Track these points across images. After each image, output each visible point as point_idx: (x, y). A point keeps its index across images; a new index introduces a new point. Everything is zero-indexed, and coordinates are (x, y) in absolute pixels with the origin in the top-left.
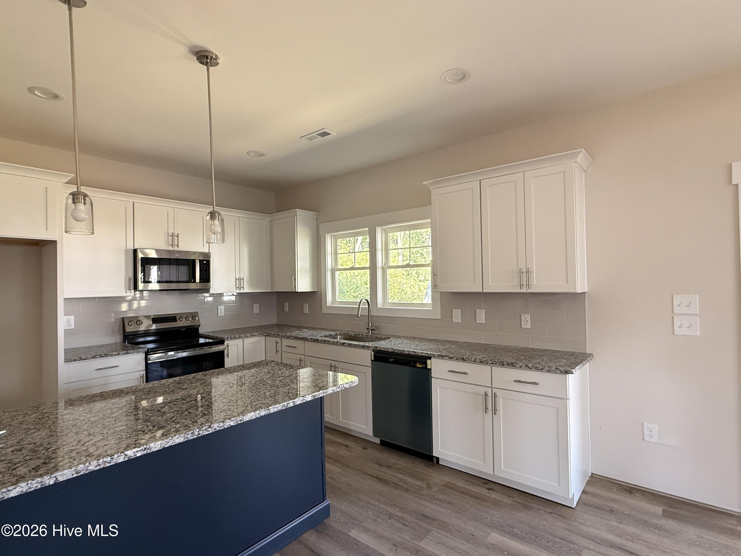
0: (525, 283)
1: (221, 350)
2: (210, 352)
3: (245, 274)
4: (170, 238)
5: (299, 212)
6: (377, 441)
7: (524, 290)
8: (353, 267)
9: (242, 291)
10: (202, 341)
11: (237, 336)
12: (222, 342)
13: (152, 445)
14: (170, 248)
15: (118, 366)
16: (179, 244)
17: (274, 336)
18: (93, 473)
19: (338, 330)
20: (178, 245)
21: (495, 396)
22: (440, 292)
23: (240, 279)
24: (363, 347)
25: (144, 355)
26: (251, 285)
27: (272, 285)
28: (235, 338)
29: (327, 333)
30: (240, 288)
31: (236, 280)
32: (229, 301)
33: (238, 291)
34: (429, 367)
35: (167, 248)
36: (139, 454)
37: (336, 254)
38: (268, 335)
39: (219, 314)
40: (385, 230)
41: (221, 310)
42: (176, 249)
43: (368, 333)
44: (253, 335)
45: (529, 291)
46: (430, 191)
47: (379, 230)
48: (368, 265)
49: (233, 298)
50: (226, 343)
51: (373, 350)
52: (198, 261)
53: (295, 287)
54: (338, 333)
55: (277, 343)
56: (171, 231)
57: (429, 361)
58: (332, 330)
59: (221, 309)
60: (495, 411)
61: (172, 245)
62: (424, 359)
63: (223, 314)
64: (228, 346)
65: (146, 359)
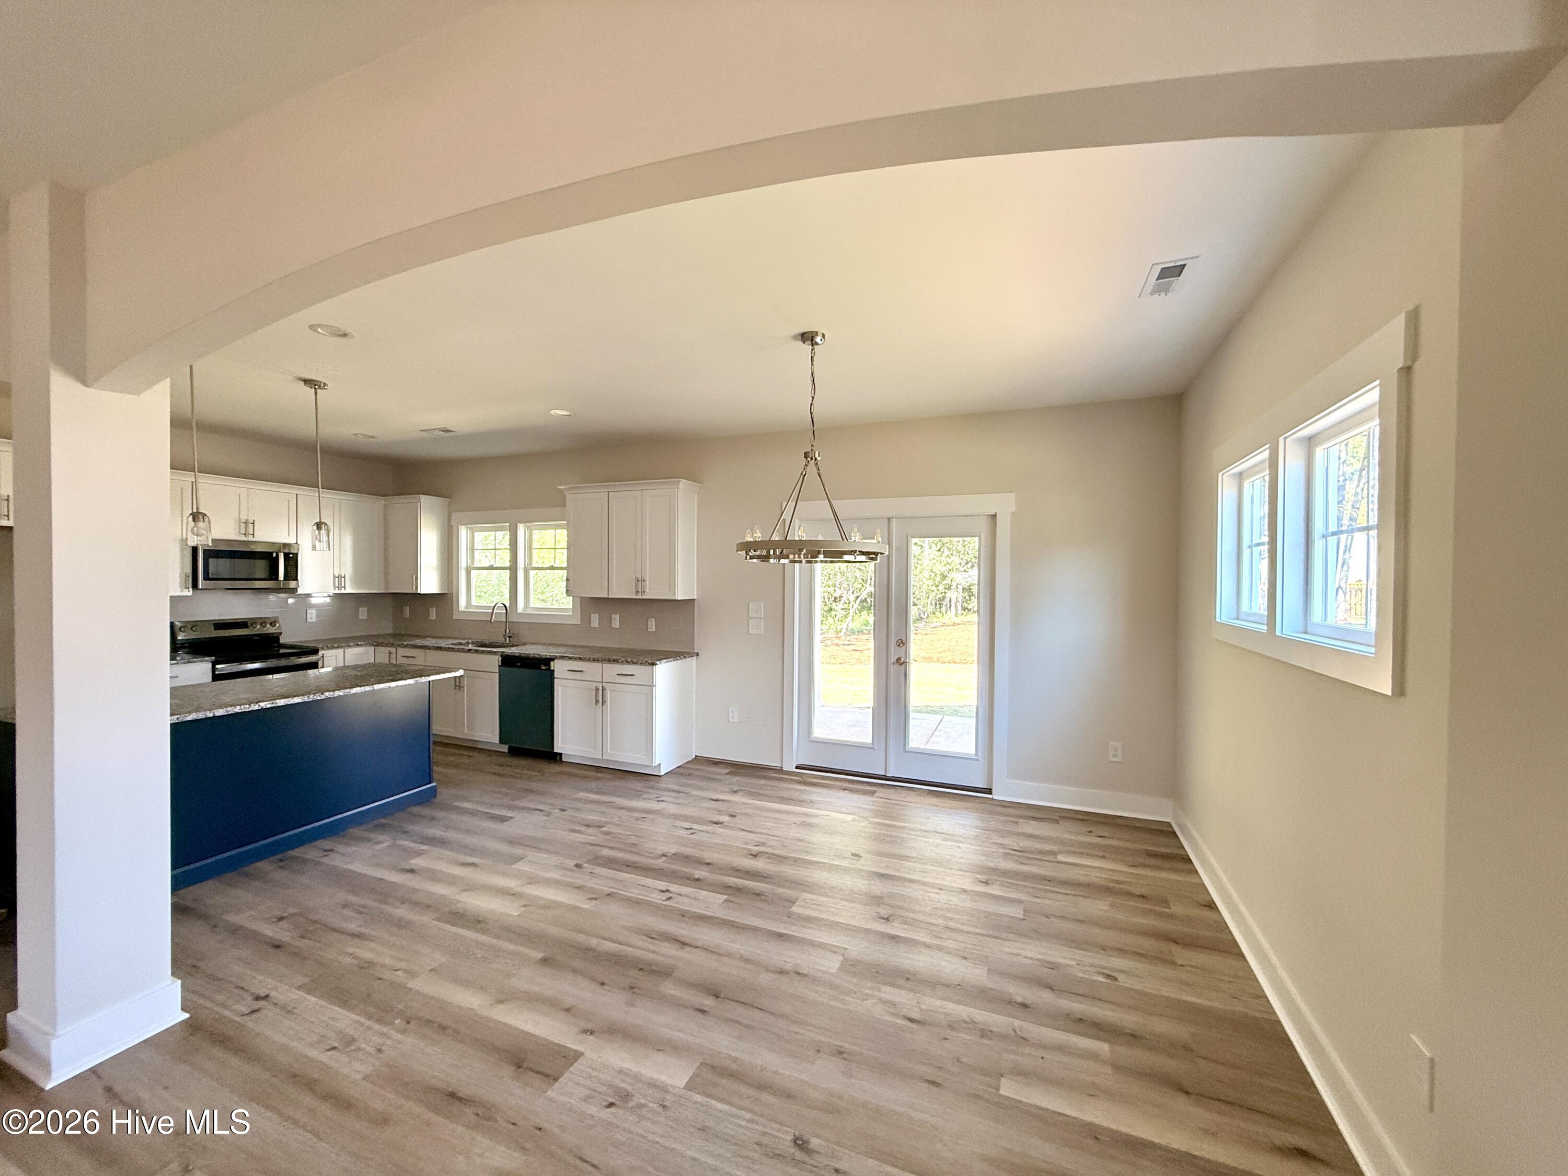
0: (640, 591)
1: (313, 660)
2: (297, 663)
3: (347, 570)
4: (243, 525)
5: (423, 498)
6: (505, 748)
7: (639, 597)
8: (492, 566)
9: (343, 591)
10: (282, 651)
11: (336, 645)
12: (315, 651)
13: (278, 701)
14: (243, 538)
15: (177, 677)
16: (255, 533)
17: (387, 645)
18: (237, 713)
19: (470, 639)
20: (253, 535)
21: (603, 689)
22: (581, 598)
23: (340, 577)
24: (491, 653)
25: (210, 665)
26: (356, 582)
27: (387, 583)
28: (333, 648)
29: (456, 641)
30: (339, 588)
31: (335, 577)
32: (322, 604)
33: (337, 591)
34: (552, 668)
35: (238, 538)
36: (269, 706)
37: (473, 549)
38: (379, 645)
39: (309, 620)
40: (528, 527)
41: (312, 616)
42: (251, 538)
43: (506, 639)
44: (358, 645)
45: (644, 597)
46: (565, 495)
47: (521, 529)
48: (508, 565)
49: (328, 600)
50: (321, 653)
51: (501, 656)
52: (282, 554)
53: (417, 588)
54: (470, 641)
55: (390, 653)
56: (244, 518)
57: (552, 663)
58: (464, 639)
59: (312, 614)
60: (604, 702)
61: (245, 534)
62: (548, 661)
63: (314, 620)
64: (323, 657)
65: (214, 669)
